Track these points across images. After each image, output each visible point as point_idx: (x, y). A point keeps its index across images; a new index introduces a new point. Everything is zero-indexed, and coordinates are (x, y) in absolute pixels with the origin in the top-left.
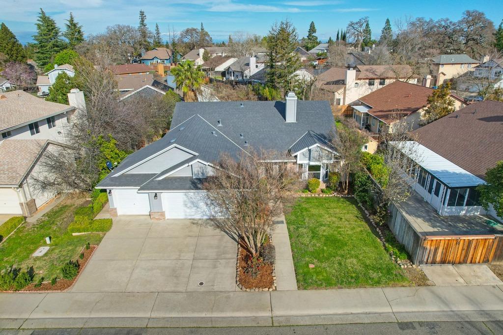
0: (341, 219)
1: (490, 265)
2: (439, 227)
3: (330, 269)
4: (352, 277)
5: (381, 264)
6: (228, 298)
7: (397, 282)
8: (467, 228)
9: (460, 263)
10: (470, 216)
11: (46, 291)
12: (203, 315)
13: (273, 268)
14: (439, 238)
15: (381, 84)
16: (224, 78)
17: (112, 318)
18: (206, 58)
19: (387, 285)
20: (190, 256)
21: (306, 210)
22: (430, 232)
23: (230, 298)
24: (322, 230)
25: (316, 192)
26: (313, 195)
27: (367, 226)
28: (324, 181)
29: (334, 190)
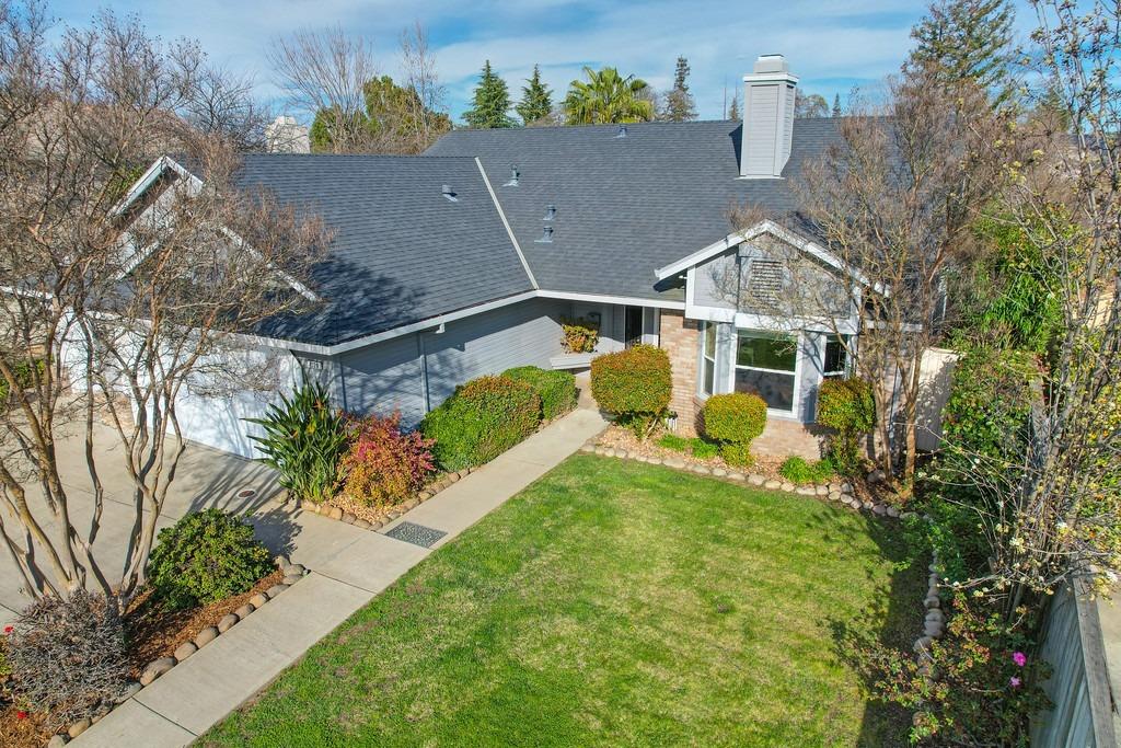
0: (728, 611)
21: (606, 517)
24: (546, 634)
25: (745, 462)
26: (719, 473)
27: (854, 713)
28: (813, 426)
29: (846, 473)
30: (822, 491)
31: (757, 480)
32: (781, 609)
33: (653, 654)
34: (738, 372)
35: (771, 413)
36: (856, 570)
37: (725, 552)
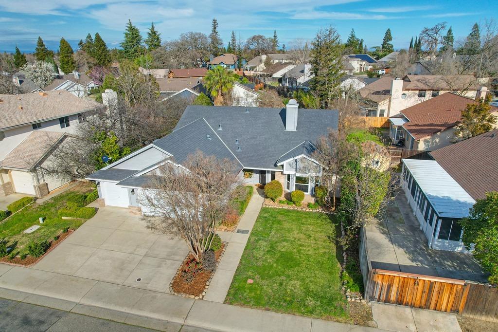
0: (310, 237)
1: (461, 316)
2: (420, 261)
3: (268, 288)
4: (285, 301)
5: (326, 293)
6: (154, 297)
7: (332, 315)
8: (455, 268)
9: (420, 307)
10: (468, 255)
11: (15, 264)
12: (123, 310)
13: (211, 277)
14: (392, 274)
15: (433, 95)
16: (281, 85)
17: (49, 297)
18: (267, 63)
19: (320, 316)
20: (143, 252)
21: (279, 222)
22: (405, 266)
23: (156, 298)
24: (282, 246)
25: (300, 205)
26: (296, 209)
27: (335, 249)
28: (313, 195)
29: (321, 206)
30: (318, 210)
31: (304, 209)
32: (318, 235)
33: (302, 245)
34: (296, 185)
35: (305, 193)
36: (329, 226)
37: (305, 226)
